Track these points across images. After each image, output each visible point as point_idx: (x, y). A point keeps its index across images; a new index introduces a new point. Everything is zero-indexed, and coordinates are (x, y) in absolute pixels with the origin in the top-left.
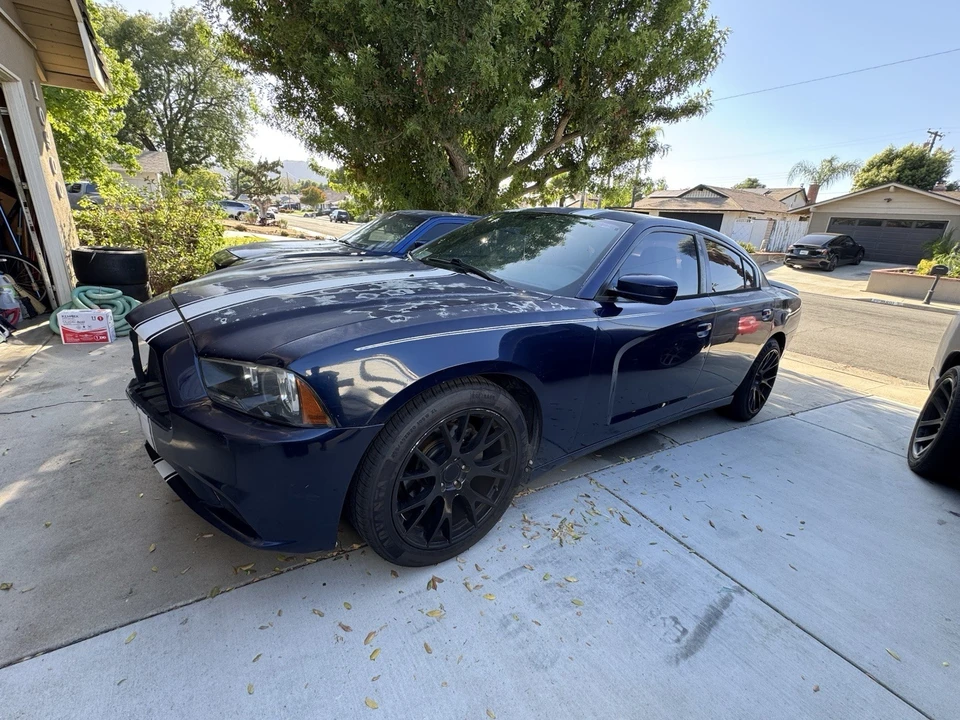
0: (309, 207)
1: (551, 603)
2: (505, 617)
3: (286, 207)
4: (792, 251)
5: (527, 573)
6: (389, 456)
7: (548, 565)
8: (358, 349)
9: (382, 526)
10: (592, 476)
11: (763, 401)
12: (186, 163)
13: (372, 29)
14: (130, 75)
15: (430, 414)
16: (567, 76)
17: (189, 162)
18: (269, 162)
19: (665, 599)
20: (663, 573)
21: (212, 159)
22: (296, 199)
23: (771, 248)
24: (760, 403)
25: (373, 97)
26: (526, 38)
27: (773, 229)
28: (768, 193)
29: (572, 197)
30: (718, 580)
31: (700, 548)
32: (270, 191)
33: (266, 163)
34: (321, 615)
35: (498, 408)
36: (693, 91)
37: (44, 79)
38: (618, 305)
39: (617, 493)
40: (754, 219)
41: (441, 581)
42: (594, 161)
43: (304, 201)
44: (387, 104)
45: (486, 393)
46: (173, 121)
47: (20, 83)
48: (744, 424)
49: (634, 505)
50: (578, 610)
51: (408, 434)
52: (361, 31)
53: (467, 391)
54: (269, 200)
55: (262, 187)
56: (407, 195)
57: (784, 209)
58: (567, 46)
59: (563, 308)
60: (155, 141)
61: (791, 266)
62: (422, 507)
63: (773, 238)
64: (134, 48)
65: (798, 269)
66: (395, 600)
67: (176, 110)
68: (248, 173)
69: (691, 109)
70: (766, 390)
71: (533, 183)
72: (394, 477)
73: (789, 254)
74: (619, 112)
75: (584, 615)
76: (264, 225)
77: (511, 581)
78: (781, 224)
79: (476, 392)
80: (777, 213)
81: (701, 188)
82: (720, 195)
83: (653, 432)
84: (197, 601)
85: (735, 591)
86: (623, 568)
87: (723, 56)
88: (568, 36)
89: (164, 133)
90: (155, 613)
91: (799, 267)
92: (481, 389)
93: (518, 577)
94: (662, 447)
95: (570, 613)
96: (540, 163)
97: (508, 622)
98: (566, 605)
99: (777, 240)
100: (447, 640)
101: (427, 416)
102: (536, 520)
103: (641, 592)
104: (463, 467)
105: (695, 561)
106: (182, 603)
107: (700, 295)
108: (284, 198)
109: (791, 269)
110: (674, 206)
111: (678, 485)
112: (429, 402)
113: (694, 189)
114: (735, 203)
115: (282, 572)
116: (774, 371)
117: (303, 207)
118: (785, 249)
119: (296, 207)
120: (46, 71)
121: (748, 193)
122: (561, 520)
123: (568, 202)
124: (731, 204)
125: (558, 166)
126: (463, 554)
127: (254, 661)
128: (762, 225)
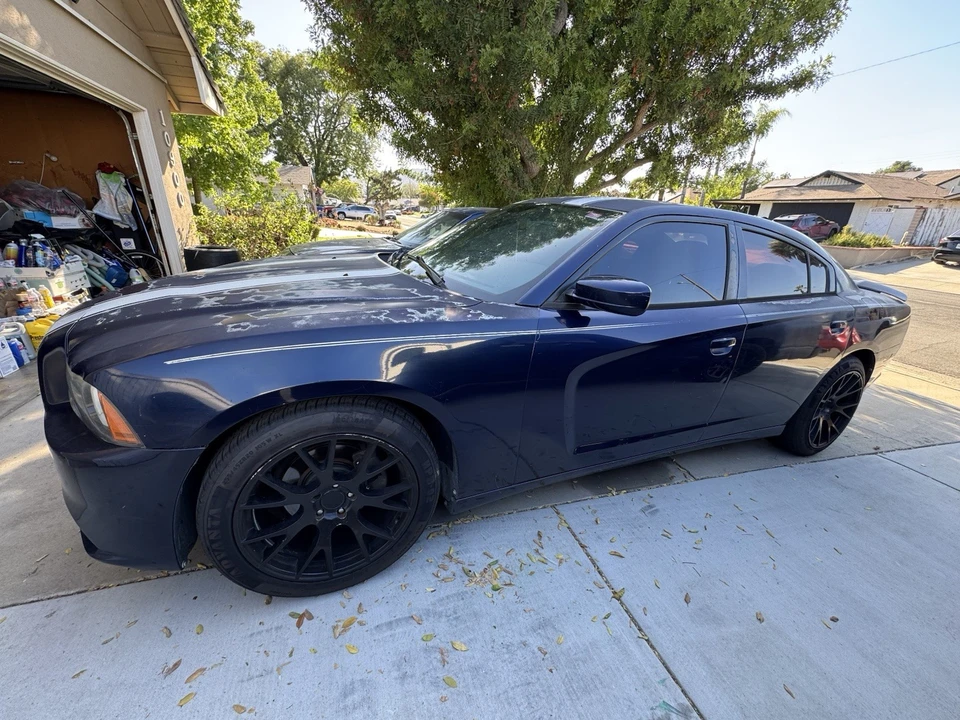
0: (426, 209)
1: (418, 675)
2: (352, 683)
3: (407, 210)
4: (945, 245)
5: (412, 627)
6: (220, 483)
7: (444, 619)
8: (169, 363)
9: (222, 555)
10: (559, 508)
11: (835, 434)
12: (329, 175)
13: (427, 30)
14: (276, 103)
15: (273, 438)
16: (642, 56)
17: (332, 174)
18: (393, 171)
19: (568, 703)
20: (584, 662)
21: (348, 171)
22: (416, 202)
23: (917, 240)
24: (829, 436)
25: (432, 98)
26: (591, 20)
27: (923, 218)
28: (921, 176)
29: (672, 191)
30: (661, 687)
31: (658, 634)
32: (393, 197)
33: (390, 172)
34: (170, 634)
35: (377, 433)
36: (804, 59)
37: (177, 109)
38: (583, 313)
39: (579, 537)
40: (897, 207)
41: (311, 617)
42: (682, 149)
43: (422, 204)
44: (447, 104)
45: (359, 416)
46: (321, 142)
47: (146, 112)
48: (801, 459)
49: (594, 556)
50: (444, 693)
51: (244, 459)
52: (421, 33)
53: (327, 414)
54: (387, 204)
55: (387, 193)
56: (479, 194)
57: (942, 194)
58: (641, 23)
59: (485, 317)
60: (306, 158)
61: (942, 263)
62: (283, 537)
63: (921, 230)
64: (294, 82)
65: (952, 266)
66: (249, 633)
67: (323, 131)
68: (376, 181)
69: (799, 82)
70: (842, 420)
71: (612, 177)
72: (230, 505)
73: (940, 248)
74: (702, 91)
75: (448, 703)
76: (382, 225)
77: (389, 633)
78: (933, 212)
79: (342, 415)
80: (931, 200)
81: (828, 174)
82: (853, 182)
83: (668, 459)
84: (78, 593)
85: (678, 712)
86: (535, 642)
87: (847, 12)
88: (644, 13)
89: (314, 152)
90: (35, 599)
91: (955, 263)
92: (351, 412)
93: (399, 630)
94: (670, 480)
95: (433, 696)
96: (619, 153)
97: (353, 691)
98: (435, 683)
99: (925, 232)
100: (271, 699)
101: (269, 440)
102: (461, 558)
103: (542, 685)
104: (350, 495)
105: (640, 653)
106: (63, 593)
107: (725, 302)
108: (407, 202)
109: (941, 266)
110: (790, 197)
111: (667, 535)
112: (273, 424)
113: (819, 176)
114: (871, 190)
115: (169, 575)
116: (855, 398)
117: (422, 209)
118: (936, 242)
119: (416, 209)
120: (179, 102)
121: (892, 178)
122: (492, 560)
123: (667, 196)
124: (864, 191)
125: (641, 156)
126: (353, 588)
127: (73, 677)
128: (908, 214)
